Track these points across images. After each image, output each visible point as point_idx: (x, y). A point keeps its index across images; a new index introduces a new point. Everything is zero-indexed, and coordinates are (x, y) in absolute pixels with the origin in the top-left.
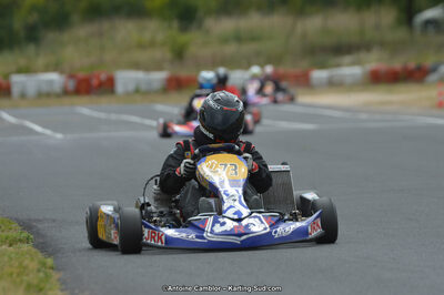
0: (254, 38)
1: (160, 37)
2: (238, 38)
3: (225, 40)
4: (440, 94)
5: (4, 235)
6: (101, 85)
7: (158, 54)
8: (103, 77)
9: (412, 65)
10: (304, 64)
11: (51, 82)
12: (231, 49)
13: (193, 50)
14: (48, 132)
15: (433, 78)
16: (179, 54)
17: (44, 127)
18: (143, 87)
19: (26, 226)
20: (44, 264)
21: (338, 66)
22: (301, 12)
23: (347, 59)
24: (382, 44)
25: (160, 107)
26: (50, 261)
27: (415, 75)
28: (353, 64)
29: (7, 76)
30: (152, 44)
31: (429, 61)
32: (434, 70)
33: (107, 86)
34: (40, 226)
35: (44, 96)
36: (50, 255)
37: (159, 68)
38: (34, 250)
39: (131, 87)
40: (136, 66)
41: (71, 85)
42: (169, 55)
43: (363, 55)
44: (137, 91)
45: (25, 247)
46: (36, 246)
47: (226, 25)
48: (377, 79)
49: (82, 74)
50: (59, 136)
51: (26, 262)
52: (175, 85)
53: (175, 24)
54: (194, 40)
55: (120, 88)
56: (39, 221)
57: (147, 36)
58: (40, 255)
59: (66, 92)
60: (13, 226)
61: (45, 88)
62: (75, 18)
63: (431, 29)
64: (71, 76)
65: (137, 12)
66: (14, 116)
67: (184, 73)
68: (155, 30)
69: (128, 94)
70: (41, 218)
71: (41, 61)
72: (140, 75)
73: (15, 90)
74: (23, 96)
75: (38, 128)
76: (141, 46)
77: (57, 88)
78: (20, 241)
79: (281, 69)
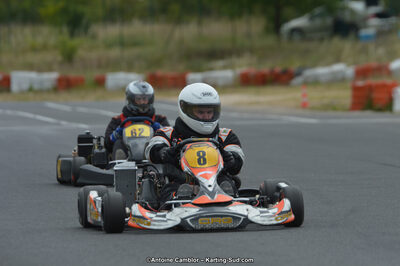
0: (135, 44)
1: (52, 41)
2: (122, 43)
3: (109, 45)
4: (304, 95)
7: (49, 57)
9: (278, 69)
10: (181, 68)
12: (115, 53)
13: (81, 53)
15: (298, 80)
16: (69, 57)
18: (36, 87)
21: (211, 69)
22: (179, 21)
23: (220, 63)
24: (252, 51)
25: (51, 105)
27: (281, 78)
28: (225, 68)
30: (45, 47)
31: (294, 66)
32: (299, 74)
37: (50, 69)
39: (25, 86)
40: (30, 67)
42: (59, 58)
43: (235, 60)
44: (31, 89)
47: (113, 31)
48: (246, 81)
52: (65, 85)
53: (65, 30)
54: (83, 47)
55: (15, 87)
57: (40, 40)
63: (297, 37)
65: (30, 18)
67: (73, 74)
68: (47, 35)
69: (22, 92)
72: (33, 75)
76: (34, 49)
79: (160, 72)
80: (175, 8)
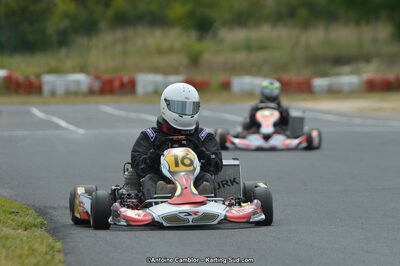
0: (262, 47)
1: (177, 45)
2: (249, 47)
3: (236, 49)
5: (21, 220)
6: (122, 85)
7: (174, 59)
8: (126, 79)
10: (306, 73)
11: (78, 82)
12: (241, 56)
13: (207, 57)
14: (72, 127)
16: (195, 60)
17: (68, 122)
19: (42, 212)
20: (52, 248)
21: (338, 75)
22: (305, 25)
23: (347, 69)
26: (58, 245)
28: (352, 73)
29: (39, 76)
30: (171, 50)
33: (129, 87)
34: (54, 213)
35: (72, 94)
36: (59, 240)
37: (176, 72)
38: (46, 234)
39: (150, 89)
41: (97, 85)
42: (185, 60)
43: (363, 66)
44: (156, 92)
45: (38, 232)
46: (47, 231)
47: (239, 35)
48: (373, 87)
49: (107, 76)
50: (81, 131)
51: (36, 246)
53: (194, 34)
54: (209, 50)
55: (140, 89)
56: (54, 208)
57: (166, 44)
58: (50, 239)
59: (91, 92)
60: (30, 212)
61: (73, 88)
62: (103, 25)
64: (97, 78)
65: (158, 20)
66: (44, 112)
68: (175, 38)
69: (146, 94)
70: (56, 205)
71: (69, 63)
72: (159, 78)
73: (46, 88)
74: (53, 94)
75: (63, 124)
76: (160, 52)
77: (84, 88)
78: (35, 226)
79: (286, 77)
80: (303, 12)
